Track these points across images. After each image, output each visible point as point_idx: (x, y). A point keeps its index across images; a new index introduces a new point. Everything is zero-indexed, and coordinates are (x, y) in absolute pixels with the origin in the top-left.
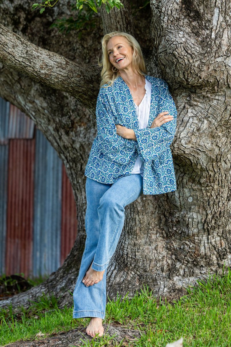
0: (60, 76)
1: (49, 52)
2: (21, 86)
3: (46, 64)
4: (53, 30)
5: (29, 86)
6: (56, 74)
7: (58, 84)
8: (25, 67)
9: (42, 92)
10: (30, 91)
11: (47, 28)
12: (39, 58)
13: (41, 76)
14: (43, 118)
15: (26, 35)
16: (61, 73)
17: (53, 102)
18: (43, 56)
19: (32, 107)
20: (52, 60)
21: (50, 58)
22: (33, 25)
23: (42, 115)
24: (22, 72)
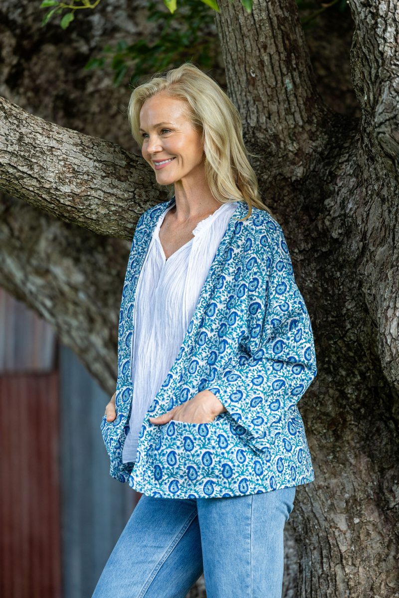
0: (112, 200)
1: (81, 135)
2: (11, 230)
3: (74, 169)
4: (90, 76)
5: (33, 228)
6: (102, 194)
7: (109, 221)
8: (17, 179)
9: (69, 244)
10: (37, 242)
11: (75, 72)
12: (55, 153)
13: (62, 201)
14: (75, 314)
15: (18, 93)
16: (115, 191)
17: (100, 270)
18: (65, 148)
19: (43, 287)
20: (90, 156)
21: (83, 151)
22: (36, 64)
23: (71, 307)
24: (8, 192)
